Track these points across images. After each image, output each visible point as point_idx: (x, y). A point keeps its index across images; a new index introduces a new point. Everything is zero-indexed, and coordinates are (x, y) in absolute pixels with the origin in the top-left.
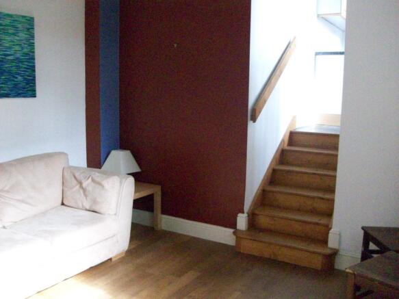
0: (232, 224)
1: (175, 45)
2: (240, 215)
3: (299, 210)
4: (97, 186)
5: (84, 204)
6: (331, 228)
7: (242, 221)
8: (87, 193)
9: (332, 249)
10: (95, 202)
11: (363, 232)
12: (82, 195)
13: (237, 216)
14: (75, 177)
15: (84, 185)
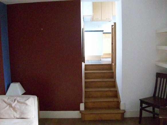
0: (78, 109)
1: (42, 29)
2: (81, 104)
3: (101, 97)
4: (22, 104)
5: (15, 115)
6: (121, 102)
7: (82, 106)
8: (16, 109)
9: (122, 110)
10: (22, 113)
11: (140, 101)
12: (13, 111)
13: (80, 105)
14: (5, 102)
15: (13, 105)
